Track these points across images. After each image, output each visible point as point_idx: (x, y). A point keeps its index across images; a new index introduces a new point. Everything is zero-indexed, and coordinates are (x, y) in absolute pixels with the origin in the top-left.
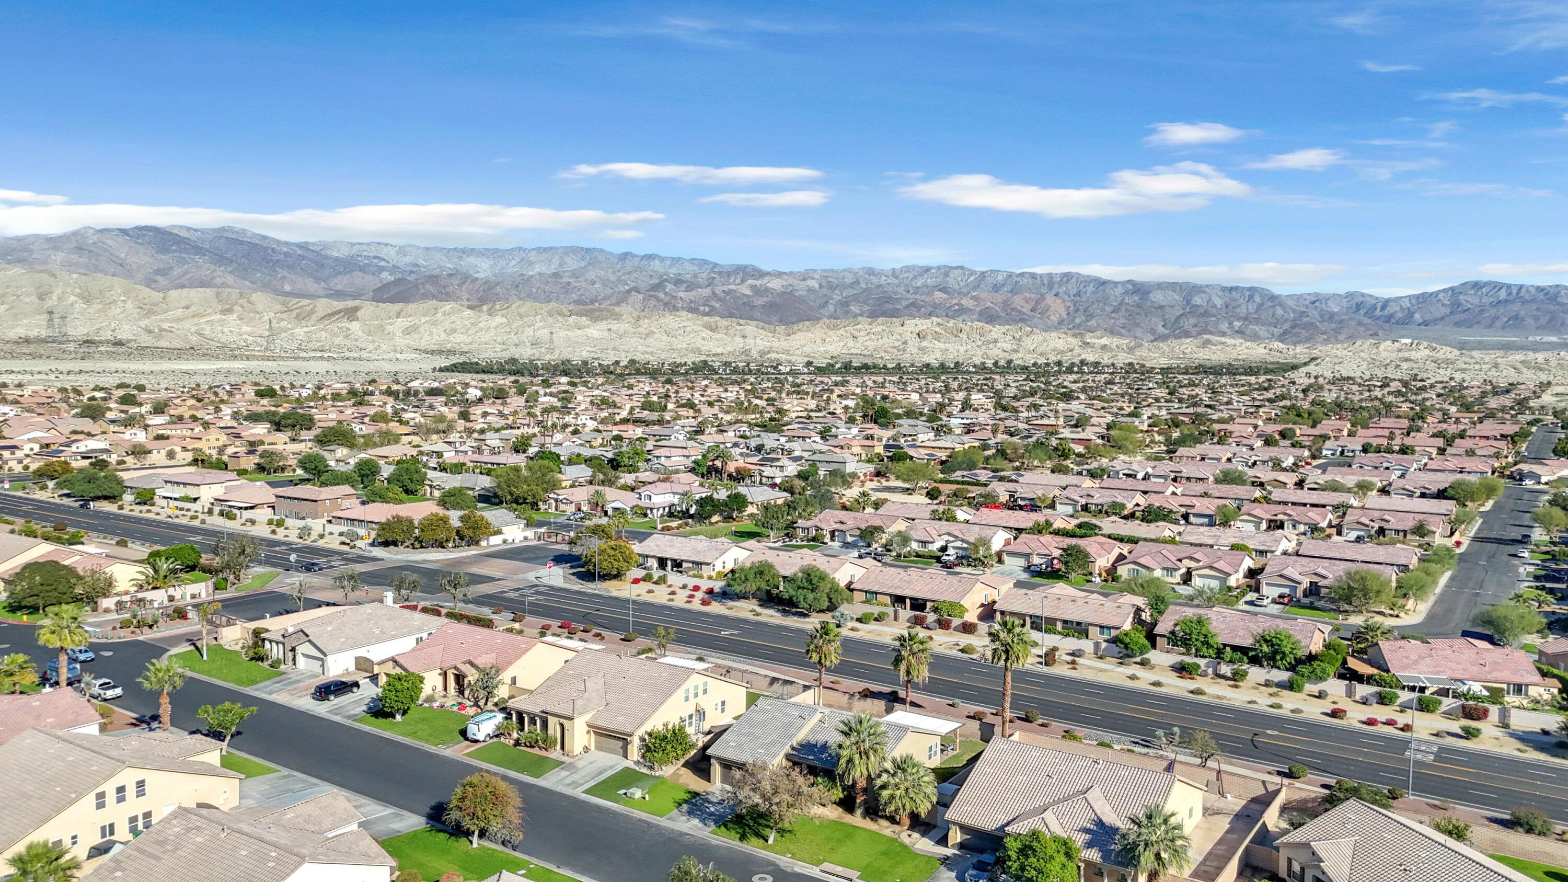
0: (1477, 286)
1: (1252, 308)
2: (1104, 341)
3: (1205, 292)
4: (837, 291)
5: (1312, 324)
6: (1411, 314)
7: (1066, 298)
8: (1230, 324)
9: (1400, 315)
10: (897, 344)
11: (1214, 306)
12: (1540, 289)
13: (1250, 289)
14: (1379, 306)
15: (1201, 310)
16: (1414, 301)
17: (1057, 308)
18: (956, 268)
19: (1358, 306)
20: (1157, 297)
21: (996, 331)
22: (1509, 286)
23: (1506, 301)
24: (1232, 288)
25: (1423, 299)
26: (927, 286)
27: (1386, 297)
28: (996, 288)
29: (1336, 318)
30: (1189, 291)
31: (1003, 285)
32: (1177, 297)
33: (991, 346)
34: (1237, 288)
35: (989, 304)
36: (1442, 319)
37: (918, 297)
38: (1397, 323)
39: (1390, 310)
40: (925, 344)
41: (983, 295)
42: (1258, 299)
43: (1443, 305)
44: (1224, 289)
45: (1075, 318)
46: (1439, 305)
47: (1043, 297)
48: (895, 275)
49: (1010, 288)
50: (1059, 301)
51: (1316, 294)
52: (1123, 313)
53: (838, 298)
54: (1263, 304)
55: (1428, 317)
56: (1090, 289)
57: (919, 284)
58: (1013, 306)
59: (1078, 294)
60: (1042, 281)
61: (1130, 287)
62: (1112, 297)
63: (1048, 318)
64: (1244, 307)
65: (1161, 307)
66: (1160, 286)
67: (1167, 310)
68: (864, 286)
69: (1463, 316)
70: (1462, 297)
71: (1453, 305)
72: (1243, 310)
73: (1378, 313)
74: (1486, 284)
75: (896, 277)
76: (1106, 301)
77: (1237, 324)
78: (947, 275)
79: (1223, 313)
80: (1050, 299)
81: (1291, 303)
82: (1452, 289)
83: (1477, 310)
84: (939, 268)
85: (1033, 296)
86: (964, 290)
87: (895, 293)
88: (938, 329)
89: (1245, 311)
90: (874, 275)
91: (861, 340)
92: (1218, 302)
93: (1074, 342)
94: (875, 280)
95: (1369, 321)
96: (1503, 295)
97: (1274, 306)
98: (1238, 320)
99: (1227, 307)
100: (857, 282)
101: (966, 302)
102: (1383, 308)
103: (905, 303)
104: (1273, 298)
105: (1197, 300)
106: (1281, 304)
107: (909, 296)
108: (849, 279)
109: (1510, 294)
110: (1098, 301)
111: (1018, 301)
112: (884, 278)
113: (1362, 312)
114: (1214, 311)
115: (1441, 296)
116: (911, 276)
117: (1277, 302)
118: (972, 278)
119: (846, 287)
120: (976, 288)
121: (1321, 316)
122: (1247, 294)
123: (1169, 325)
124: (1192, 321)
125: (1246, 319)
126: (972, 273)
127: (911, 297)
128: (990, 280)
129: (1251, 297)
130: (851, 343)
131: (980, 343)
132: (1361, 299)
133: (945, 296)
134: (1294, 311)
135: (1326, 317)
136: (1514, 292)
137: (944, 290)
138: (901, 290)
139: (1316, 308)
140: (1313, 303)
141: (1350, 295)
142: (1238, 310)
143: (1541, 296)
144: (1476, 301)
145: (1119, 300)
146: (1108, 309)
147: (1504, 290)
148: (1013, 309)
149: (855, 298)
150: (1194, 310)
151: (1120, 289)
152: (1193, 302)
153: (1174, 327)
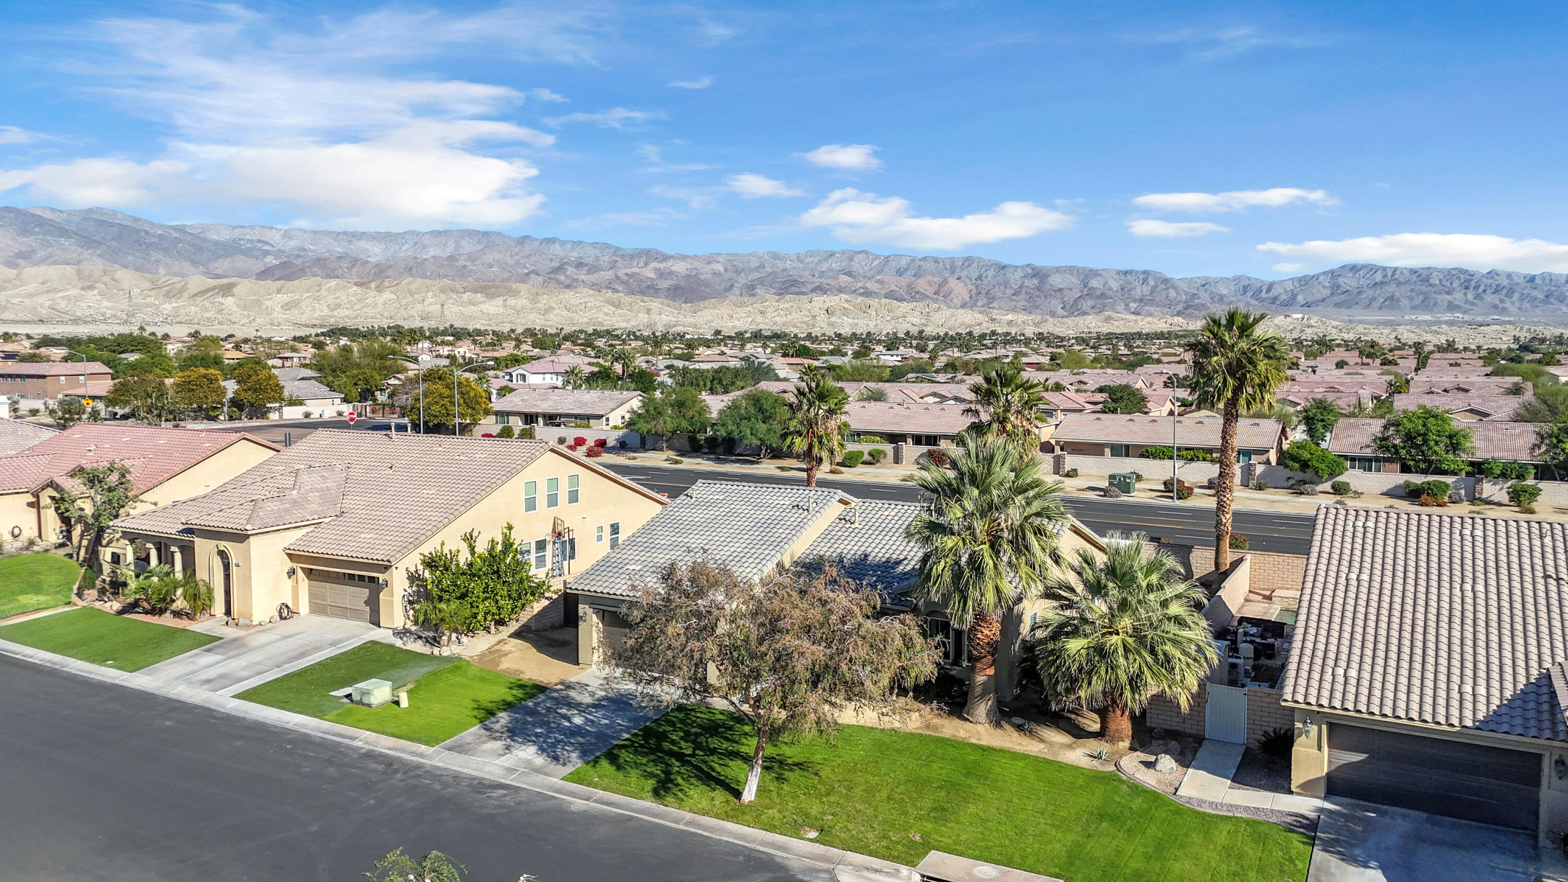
0: (1354, 268)
1: (1146, 290)
2: (1010, 317)
3: (1100, 275)
4: (743, 275)
5: (1203, 305)
6: (1294, 297)
7: (968, 281)
8: (1127, 305)
9: (1284, 297)
10: (806, 319)
11: (1111, 289)
12: (1413, 271)
13: (1144, 272)
14: (1264, 289)
15: (1098, 293)
16: (1296, 284)
17: (960, 290)
18: (860, 252)
19: (1245, 289)
20: (1056, 281)
21: (904, 307)
22: (1384, 269)
23: (1382, 283)
24: (1126, 272)
25: (1305, 281)
26: (832, 270)
27: (1270, 280)
28: (900, 272)
29: (1225, 299)
30: (1086, 275)
31: (907, 269)
32: (1074, 280)
33: (900, 320)
34: (1131, 272)
35: (893, 287)
36: (1323, 300)
37: (823, 280)
38: (1282, 304)
39: (1275, 292)
40: (834, 319)
41: (887, 279)
42: (1151, 282)
43: (1324, 287)
44: (1119, 273)
45: (977, 301)
46: (1320, 287)
47: (945, 281)
48: (799, 259)
49: (913, 272)
50: (961, 285)
51: (1206, 278)
52: (1023, 295)
53: (743, 282)
54: (1156, 287)
55: (1310, 299)
56: (991, 273)
57: (824, 268)
58: (917, 289)
59: (980, 278)
60: (944, 265)
61: (1030, 271)
62: (1012, 281)
63: (951, 300)
64: (1138, 290)
65: (1060, 290)
66: (1058, 270)
67: (1066, 292)
68: (769, 270)
69: (1343, 297)
70: (1341, 280)
71: (1332, 287)
72: (1138, 293)
73: (1263, 295)
74: (1364, 267)
75: (801, 262)
76: (1006, 284)
77: (1133, 306)
78: (851, 259)
79: (1119, 295)
80: (953, 283)
81: (1183, 286)
82: (1332, 272)
83: (1355, 291)
84: (843, 253)
85: (936, 279)
86: (869, 274)
87: (801, 277)
88: (846, 306)
89: (1139, 293)
90: (779, 259)
91: (769, 315)
92: (1114, 285)
93: (982, 316)
94: (780, 265)
95: (1256, 303)
96: (1379, 277)
97: (1167, 289)
98: (1135, 301)
99: (1122, 289)
100: (762, 266)
101: (872, 286)
102: (1268, 291)
103: (810, 287)
104: (1166, 281)
105: (1094, 283)
106: (1173, 287)
107: (814, 280)
108: (754, 264)
109: (1385, 276)
110: (1000, 285)
111: (922, 285)
112: (789, 262)
113: (1249, 294)
114: (1111, 293)
115: (1321, 278)
116: (816, 260)
117: (1169, 285)
118: (876, 263)
119: (751, 271)
120: (880, 271)
121: (1212, 298)
122: (1141, 277)
123: (1068, 307)
124: (1090, 303)
125: (1141, 301)
126: (876, 257)
127: (817, 281)
128: (893, 265)
129: (1145, 281)
130: (759, 319)
131: (889, 318)
132: (1247, 282)
133: (849, 279)
134: (1186, 294)
135: (1217, 298)
136: (1389, 274)
137: (849, 274)
138: (806, 274)
139: (1206, 291)
140: (1204, 286)
141: (1237, 279)
142: (1133, 293)
143: (1414, 278)
144: (1355, 284)
145: (1019, 283)
146: (1009, 292)
147: (1379, 272)
148: (917, 292)
149: (761, 281)
150: (1091, 293)
151: (1020, 274)
152: (1090, 285)
153: (1074, 309)
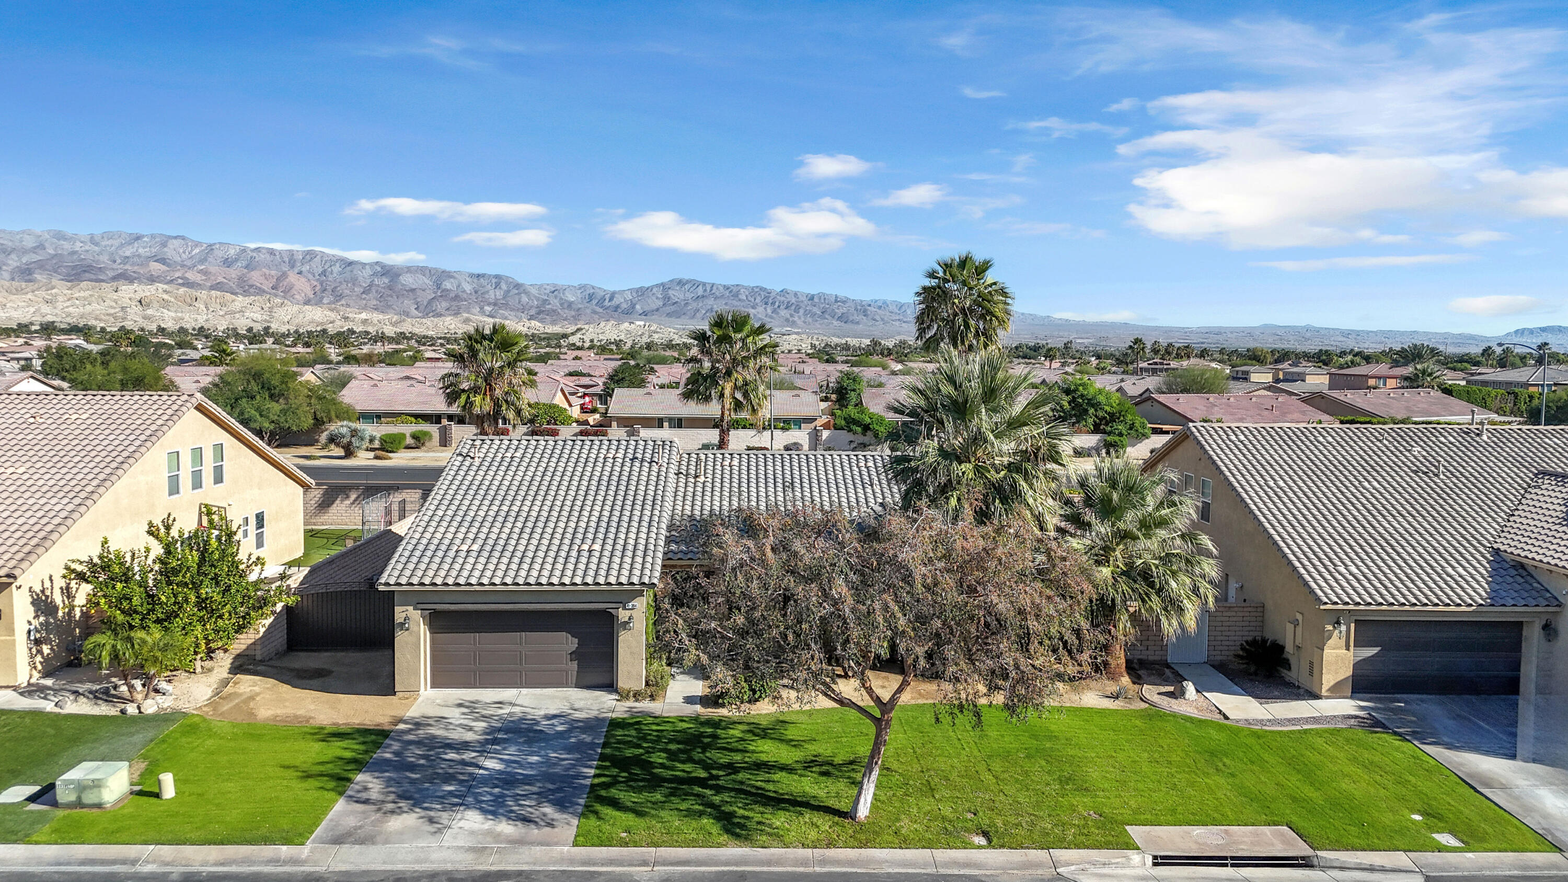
0: (681, 283)
1: (499, 294)
2: (364, 316)
3: (452, 277)
4: (13, 256)
5: (554, 311)
6: (633, 306)
7: (310, 276)
8: (482, 308)
9: (624, 306)
10: (112, 311)
11: (464, 291)
12: (726, 288)
13: (496, 277)
14: (607, 297)
15: (452, 295)
16: (634, 294)
17: (302, 285)
18: (176, 238)
19: (591, 297)
20: (408, 280)
21: (240, 301)
22: (704, 284)
23: (703, 297)
24: (478, 276)
25: (642, 292)
26: (139, 256)
27: (612, 289)
28: (228, 263)
29: (574, 306)
30: (440, 276)
31: (236, 260)
32: (427, 281)
33: (237, 315)
34: (483, 276)
35: (220, 279)
36: (657, 310)
37: (127, 267)
38: (623, 312)
39: (616, 301)
40: (149, 312)
41: (213, 269)
42: (504, 287)
43: (657, 298)
44: (471, 275)
45: (322, 298)
46: (654, 298)
47: (284, 275)
48: (93, 240)
49: (244, 263)
50: (303, 280)
51: (555, 285)
52: (373, 294)
53: (15, 264)
54: (509, 291)
55: (646, 308)
56: (337, 269)
57: (128, 253)
58: (250, 282)
59: (324, 273)
60: (281, 257)
61: (379, 269)
62: (360, 279)
63: (292, 296)
64: (492, 293)
65: (413, 290)
66: (409, 270)
67: (419, 293)
68: (52, 252)
69: (673, 308)
70: (671, 292)
71: (664, 298)
72: (491, 296)
73: (607, 303)
74: (688, 282)
75: (97, 244)
76: (354, 281)
77: (488, 309)
78: (164, 245)
79: (474, 298)
80: (292, 277)
81: (534, 291)
82: (663, 284)
83: (683, 303)
84: (153, 237)
85: (273, 273)
86: (189, 263)
87: (98, 262)
88: (166, 297)
89: (493, 297)
90: (65, 239)
91: (60, 305)
92: (468, 288)
93: (333, 315)
94: (67, 246)
95: (601, 310)
96: (700, 291)
97: (519, 294)
98: (489, 304)
99: (476, 292)
100: (41, 247)
101: (191, 276)
102: (611, 300)
103: (111, 274)
104: (518, 286)
105: (447, 285)
106: (527, 293)
107: (115, 266)
108: (29, 242)
109: (705, 290)
110: (347, 282)
111: (256, 277)
112: (78, 244)
113: (594, 302)
114: (465, 296)
115: (655, 290)
116: (116, 243)
117: (521, 290)
118: (197, 251)
119: (25, 252)
120: (203, 261)
121: (562, 304)
122: (494, 281)
123: (422, 308)
124: (445, 304)
125: (495, 304)
126: (197, 244)
127: (120, 268)
128: (219, 253)
129: (497, 285)
130: (46, 309)
131: (222, 313)
132: (592, 291)
133: (164, 268)
134: (538, 299)
135: (566, 305)
136: (708, 289)
137: (163, 261)
138: (105, 258)
139: (556, 297)
140: (553, 292)
141: (583, 287)
142: (487, 296)
143: (727, 292)
144: (682, 297)
145: (368, 281)
146: (358, 290)
147: (700, 287)
148: (251, 286)
149: (41, 265)
150: (445, 294)
151: (368, 271)
152: (443, 287)
153: (428, 310)
